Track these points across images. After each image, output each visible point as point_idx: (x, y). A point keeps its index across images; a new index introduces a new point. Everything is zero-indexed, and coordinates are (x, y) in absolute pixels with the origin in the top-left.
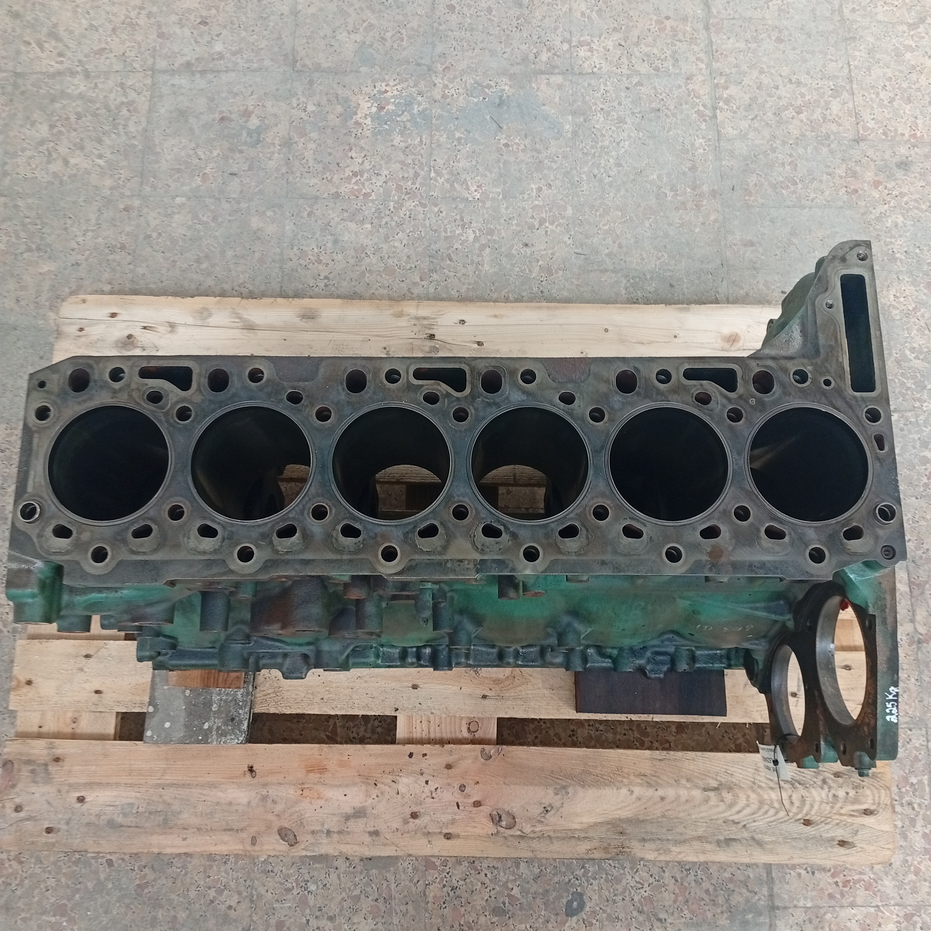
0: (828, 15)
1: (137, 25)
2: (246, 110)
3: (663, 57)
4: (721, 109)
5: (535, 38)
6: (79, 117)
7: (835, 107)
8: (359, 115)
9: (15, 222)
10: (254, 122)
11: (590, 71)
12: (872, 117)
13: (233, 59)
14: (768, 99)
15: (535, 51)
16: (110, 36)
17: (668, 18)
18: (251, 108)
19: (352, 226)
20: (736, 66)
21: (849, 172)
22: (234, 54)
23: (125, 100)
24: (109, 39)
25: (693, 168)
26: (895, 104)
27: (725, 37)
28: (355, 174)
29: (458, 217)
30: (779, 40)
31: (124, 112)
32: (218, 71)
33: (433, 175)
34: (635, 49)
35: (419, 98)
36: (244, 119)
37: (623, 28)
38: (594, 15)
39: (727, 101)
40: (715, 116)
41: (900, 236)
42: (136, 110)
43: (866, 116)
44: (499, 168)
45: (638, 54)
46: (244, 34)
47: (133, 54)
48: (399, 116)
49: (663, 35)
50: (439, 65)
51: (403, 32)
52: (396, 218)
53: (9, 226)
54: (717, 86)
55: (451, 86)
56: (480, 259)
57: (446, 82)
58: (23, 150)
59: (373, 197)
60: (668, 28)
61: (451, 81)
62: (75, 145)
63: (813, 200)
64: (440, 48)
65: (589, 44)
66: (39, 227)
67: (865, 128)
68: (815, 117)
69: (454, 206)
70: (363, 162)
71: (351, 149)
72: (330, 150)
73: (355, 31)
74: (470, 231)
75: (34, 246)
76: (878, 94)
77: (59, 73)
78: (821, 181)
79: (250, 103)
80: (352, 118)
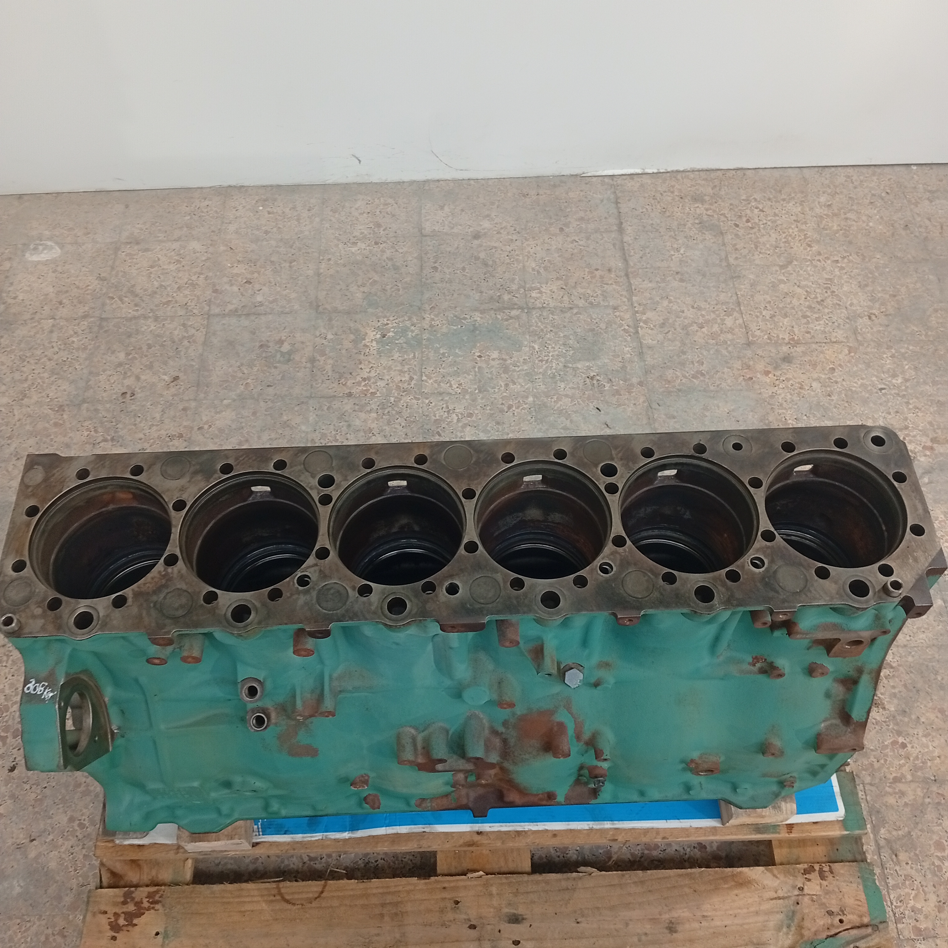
0: (717, 262)
1: (197, 284)
2: (280, 339)
3: (595, 295)
4: (642, 328)
5: (498, 286)
6: (149, 347)
7: (729, 322)
8: (367, 340)
9: (94, 421)
10: (286, 347)
11: (541, 306)
12: (758, 328)
13: (271, 306)
14: (677, 319)
15: (499, 294)
16: (175, 292)
17: (597, 270)
18: (284, 338)
19: (363, 415)
20: (650, 299)
21: (744, 365)
22: (271, 302)
23: (187, 335)
24: (175, 295)
25: (624, 368)
26: (776, 319)
27: (640, 280)
28: (364, 379)
29: (444, 406)
30: (682, 280)
31: (186, 343)
32: (259, 314)
33: (424, 378)
34: (574, 291)
35: (413, 328)
36: (278, 346)
37: (564, 277)
38: (542, 271)
39: (646, 322)
40: (637, 332)
41: (790, 408)
42: (194, 341)
43: (753, 327)
44: (475, 372)
45: (576, 294)
46: (279, 289)
47: (193, 304)
48: (398, 340)
49: (594, 281)
50: (427, 306)
51: (399, 285)
52: (396, 409)
53: (90, 424)
54: (637, 312)
55: (436, 319)
56: (463, 434)
57: (432, 317)
58: (104, 371)
59: (378, 394)
60: (598, 276)
61: (436, 316)
62: (146, 366)
63: (718, 386)
64: (427, 295)
65: (539, 289)
66: (114, 424)
67: (753, 336)
68: (714, 330)
69: (440, 398)
70: (370, 372)
71: (361, 363)
72: (344, 364)
73: (363, 285)
74: (454, 415)
75: (109, 438)
76: (761, 313)
77: (135, 318)
78: (723, 373)
79: (283, 336)
80: (361, 342)
